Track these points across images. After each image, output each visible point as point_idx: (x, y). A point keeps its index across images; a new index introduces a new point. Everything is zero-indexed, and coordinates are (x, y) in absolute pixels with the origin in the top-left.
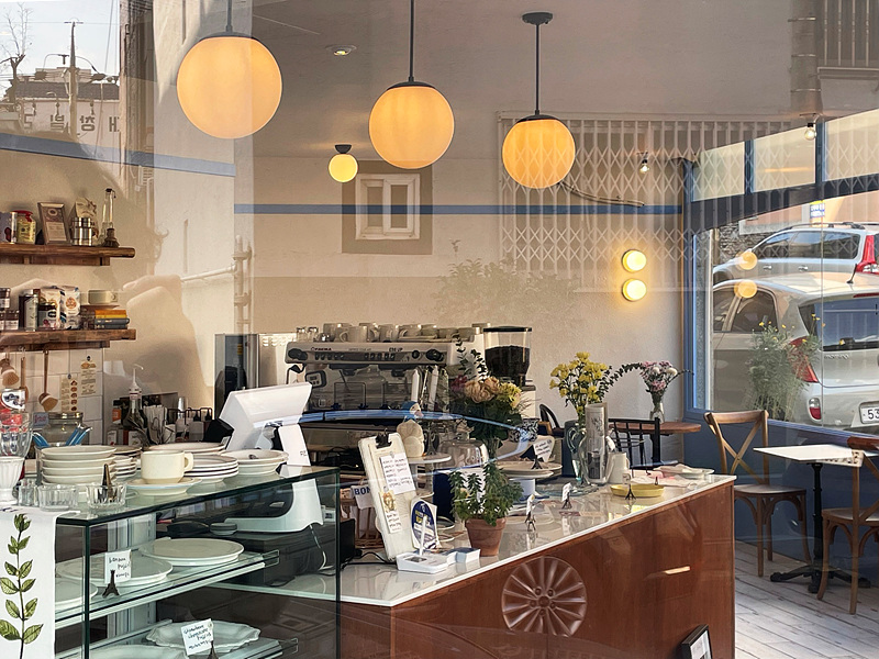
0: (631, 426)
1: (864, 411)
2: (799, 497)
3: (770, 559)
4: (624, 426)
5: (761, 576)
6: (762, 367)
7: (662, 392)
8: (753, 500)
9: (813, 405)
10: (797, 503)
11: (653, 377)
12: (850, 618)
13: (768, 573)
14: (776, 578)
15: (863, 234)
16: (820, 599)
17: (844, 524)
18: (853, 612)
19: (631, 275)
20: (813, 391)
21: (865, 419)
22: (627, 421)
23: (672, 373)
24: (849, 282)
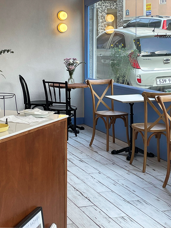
0: (55, 85)
1: (158, 80)
2: (125, 116)
3: (114, 142)
4: (58, 85)
5: (108, 151)
6: (115, 62)
7: (73, 70)
8: (105, 118)
9: (138, 78)
10: (124, 119)
11: (69, 64)
12: (142, 175)
13: (111, 150)
14: (114, 153)
15: (163, 20)
16: (131, 164)
17: (141, 131)
18: (144, 171)
19: (61, 22)
20: (139, 72)
21: (158, 83)
22: (54, 83)
23: (77, 63)
24: (153, 31)
